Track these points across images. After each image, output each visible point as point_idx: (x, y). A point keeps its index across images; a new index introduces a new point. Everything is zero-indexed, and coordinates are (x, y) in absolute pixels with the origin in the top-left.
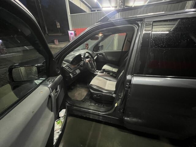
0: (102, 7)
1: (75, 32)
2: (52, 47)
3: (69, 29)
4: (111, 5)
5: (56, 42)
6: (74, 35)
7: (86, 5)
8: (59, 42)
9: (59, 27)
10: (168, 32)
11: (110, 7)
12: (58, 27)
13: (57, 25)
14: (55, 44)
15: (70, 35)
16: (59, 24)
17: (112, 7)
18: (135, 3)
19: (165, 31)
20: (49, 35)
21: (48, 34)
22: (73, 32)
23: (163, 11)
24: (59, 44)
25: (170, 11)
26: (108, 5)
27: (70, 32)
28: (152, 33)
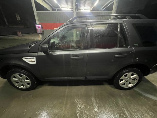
0: (61, 7)
1: (42, 25)
2: (15, 38)
3: (36, 23)
4: (68, 7)
5: (19, 33)
6: (41, 28)
7: (48, 4)
8: (22, 34)
9: (20, 19)
10: (104, 29)
11: (67, 8)
12: (18, 20)
13: (17, 17)
14: (18, 36)
15: (37, 28)
16: (19, 17)
17: (69, 8)
18: (85, 7)
19: (103, 28)
20: (10, 27)
21: (8, 26)
22: (40, 26)
23: (100, 19)
24: (22, 35)
25: (104, 19)
26: (66, 6)
27: (37, 26)
28: (94, 29)
